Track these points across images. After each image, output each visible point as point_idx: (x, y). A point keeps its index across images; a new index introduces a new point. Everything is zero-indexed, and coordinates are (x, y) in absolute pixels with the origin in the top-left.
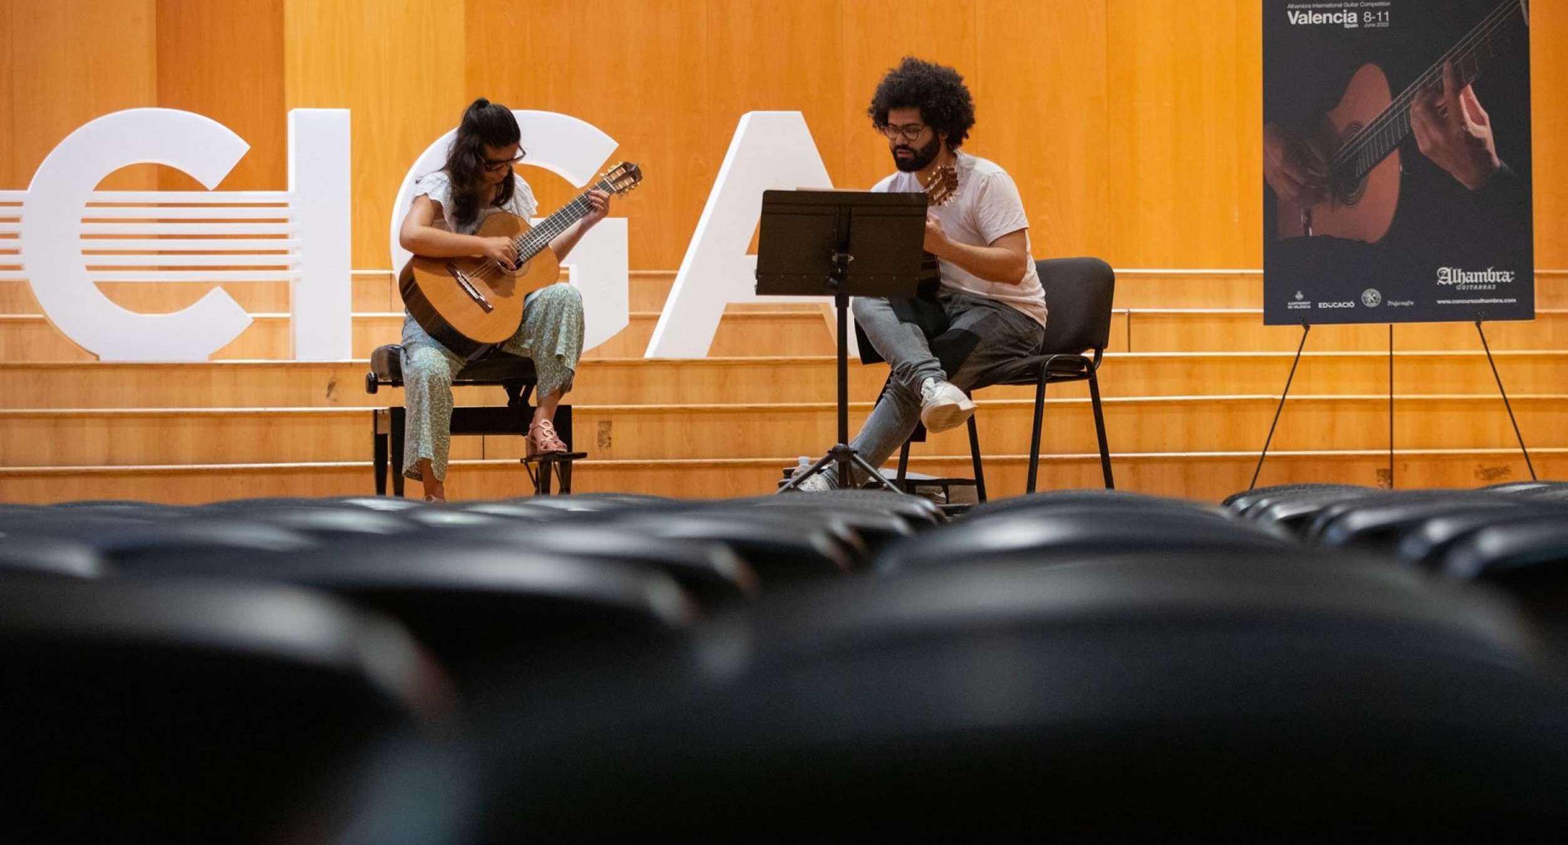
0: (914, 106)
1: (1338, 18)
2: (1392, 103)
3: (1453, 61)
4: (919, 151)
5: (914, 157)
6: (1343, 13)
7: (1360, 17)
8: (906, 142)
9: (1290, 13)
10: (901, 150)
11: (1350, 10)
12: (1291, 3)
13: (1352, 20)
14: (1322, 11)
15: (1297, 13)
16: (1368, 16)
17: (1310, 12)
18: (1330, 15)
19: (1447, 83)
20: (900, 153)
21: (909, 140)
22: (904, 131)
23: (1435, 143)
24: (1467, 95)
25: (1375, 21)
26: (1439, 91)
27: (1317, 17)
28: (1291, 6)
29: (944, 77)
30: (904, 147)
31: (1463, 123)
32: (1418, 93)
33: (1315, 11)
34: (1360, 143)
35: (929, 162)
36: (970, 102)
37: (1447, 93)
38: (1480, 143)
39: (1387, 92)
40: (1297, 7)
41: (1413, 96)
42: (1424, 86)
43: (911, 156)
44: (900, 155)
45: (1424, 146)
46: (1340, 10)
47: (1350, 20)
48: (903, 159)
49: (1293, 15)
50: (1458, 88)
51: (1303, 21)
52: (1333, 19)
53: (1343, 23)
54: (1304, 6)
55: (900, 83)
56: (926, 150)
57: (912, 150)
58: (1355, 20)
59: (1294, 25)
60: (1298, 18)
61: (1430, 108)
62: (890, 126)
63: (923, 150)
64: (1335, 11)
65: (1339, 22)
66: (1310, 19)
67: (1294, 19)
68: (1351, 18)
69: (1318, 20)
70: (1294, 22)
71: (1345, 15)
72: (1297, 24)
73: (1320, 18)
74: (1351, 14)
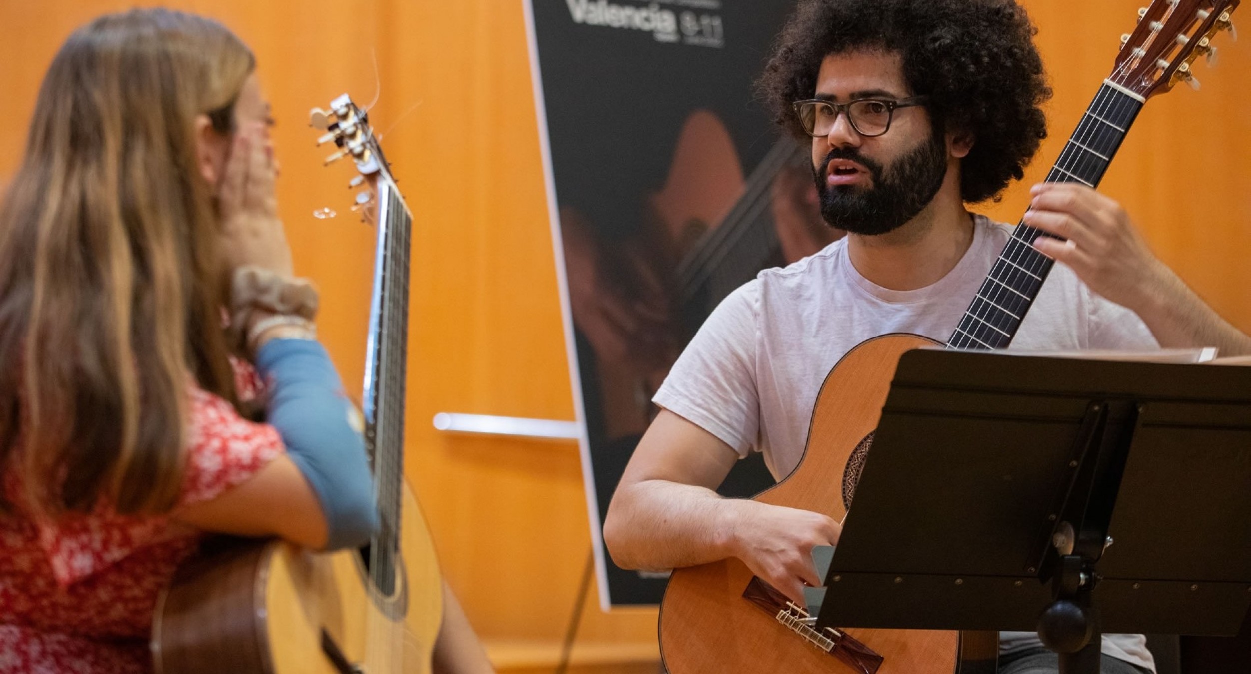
1: (647, 20)
2: (745, 189)
5: (872, 187)
6: (651, 11)
8: (853, 141)
11: (664, 7)
13: (667, 25)
14: (622, 2)
15: (583, 2)
16: (689, 21)
17: (603, 2)
21: (863, 136)
22: (851, 111)
25: (700, 33)
27: (614, 14)
32: (781, 173)
33: (612, 1)
35: (915, 209)
41: (774, 177)
42: (787, 163)
43: (864, 180)
46: (647, 4)
47: (663, 25)
51: (593, 18)
52: (638, 21)
53: (652, 32)
56: (908, 169)
57: (868, 164)
58: (672, 28)
60: (586, 12)
61: (801, 205)
63: (899, 167)
64: (640, 4)
65: (647, 27)
66: (603, 15)
67: (580, 11)
68: (664, 23)
69: (616, 20)
70: (578, 17)
71: (655, 16)
72: (584, 24)
73: (618, 17)
74: (665, 15)
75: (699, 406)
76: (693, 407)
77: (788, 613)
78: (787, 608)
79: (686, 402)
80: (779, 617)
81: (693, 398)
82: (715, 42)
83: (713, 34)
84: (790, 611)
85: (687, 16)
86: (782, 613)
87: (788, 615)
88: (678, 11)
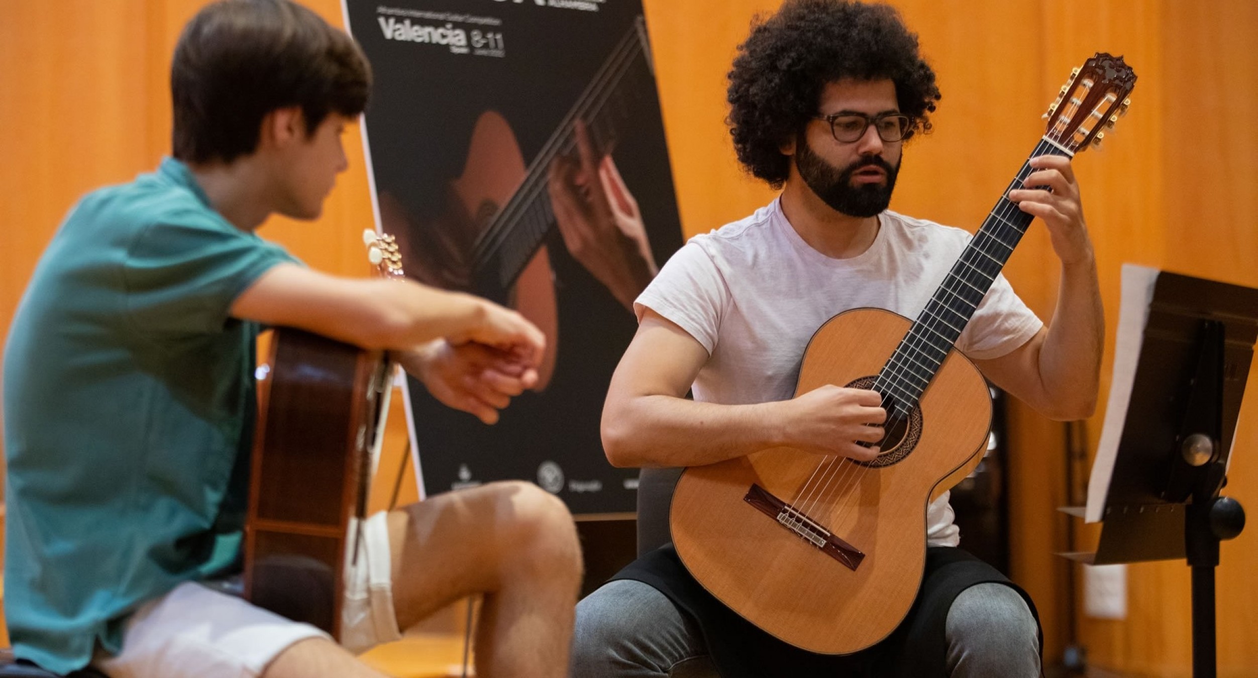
1: (444, 36)
2: (528, 173)
3: (585, 117)
6: (446, 28)
7: (469, 38)
9: (382, 20)
11: (456, 25)
13: (459, 40)
14: (422, 23)
15: (392, 21)
16: (476, 36)
18: (432, 29)
19: (584, 150)
23: (584, 240)
24: (608, 171)
25: (486, 46)
26: (575, 162)
27: (417, 31)
28: (382, 10)
31: (610, 214)
32: (555, 163)
33: (415, 22)
34: (501, 232)
37: (586, 164)
38: (630, 244)
39: (516, 158)
40: (390, 11)
41: (548, 165)
42: (558, 153)
44: (861, 180)
45: (573, 245)
46: (442, 24)
47: (456, 40)
49: (387, 22)
50: (597, 162)
51: (400, 35)
52: (436, 36)
53: (447, 46)
54: (399, 12)
58: (463, 42)
59: (389, 40)
60: (395, 31)
61: (571, 187)
64: (437, 24)
65: (444, 42)
66: (408, 33)
67: (390, 30)
68: (457, 38)
69: (419, 36)
70: (388, 34)
71: (450, 33)
72: (393, 40)
73: (420, 33)
74: (457, 32)
75: (693, 319)
76: (688, 320)
77: (786, 515)
78: (785, 511)
79: (682, 315)
80: (780, 518)
81: (687, 312)
82: (499, 53)
83: (496, 47)
84: (788, 514)
85: (475, 33)
86: (782, 515)
87: (787, 517)
88: (468, 28)
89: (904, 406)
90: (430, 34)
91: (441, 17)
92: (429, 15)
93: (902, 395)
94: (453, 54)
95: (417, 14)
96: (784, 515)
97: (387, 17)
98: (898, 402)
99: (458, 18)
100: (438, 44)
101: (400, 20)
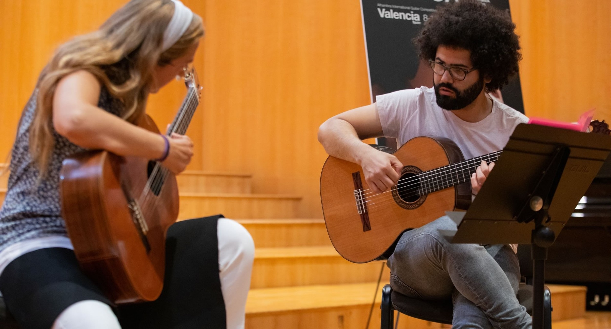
0: (466, 47)
1: (409, 17)
4: (462, 92)
5: (456, 97)
6: (411, 13)
7: (421, 18)
8: (451, 82)
9: (379, 10)
10: (445, 88)
11: (415, 12)
12: (380, 2)
13: (417, 19)
14: (399, 11)
15: (384, 10)
16: (425, 17)
17: (391, 10)
18: (403, 14)
20: (444, 90)
21: (454, 79)
22: (452, 70)
27: (396, 14)
28: (379, 5)
29: (500, 24)
30: (448, 85)
33: (395, 10)
35: (470, 102)
36: (518, 51)
40: (383, 6)
43: (453, 95)
44: (442, 93)
46: (409, 11)
47: (415, 18)
48: (445, 96)
49: (382, 10)
51: (388, 16)
52: (405, 16)
53: (411, 21)
54: (387, 6)
55: (457, 23)
56: (469, 91)
57: (455, 90)
58: (419, 19)
59: (382, 18)
60: (385, 14)
62: (438, 61)
63: (466, 91)
64: (406, 11)
65: (409, 19)
66: (392, 15)
67: (382, 14)
68: (416, 18)
69: (396, 17)
70: (382, 15)
71: (412, 15)
72: (384, 18)
73: (398, 15)
74: (416, 15)
78: (358, 191)
80: (355, 191)
85: (424, 15)
86: (356, 191)
87: (357, 193)
88: (421, 14)
89: (421, 191)
90: (402, 15)
91: (408, 8)
92: (402, 7)
93: (424, 187)
94: (414, 25)
95: (397, 7)
96: (357, 192)
97: (382, 8)
98: (420, 188)
99: (417, 9)
100: (406, 20)
101: (388, 9)
